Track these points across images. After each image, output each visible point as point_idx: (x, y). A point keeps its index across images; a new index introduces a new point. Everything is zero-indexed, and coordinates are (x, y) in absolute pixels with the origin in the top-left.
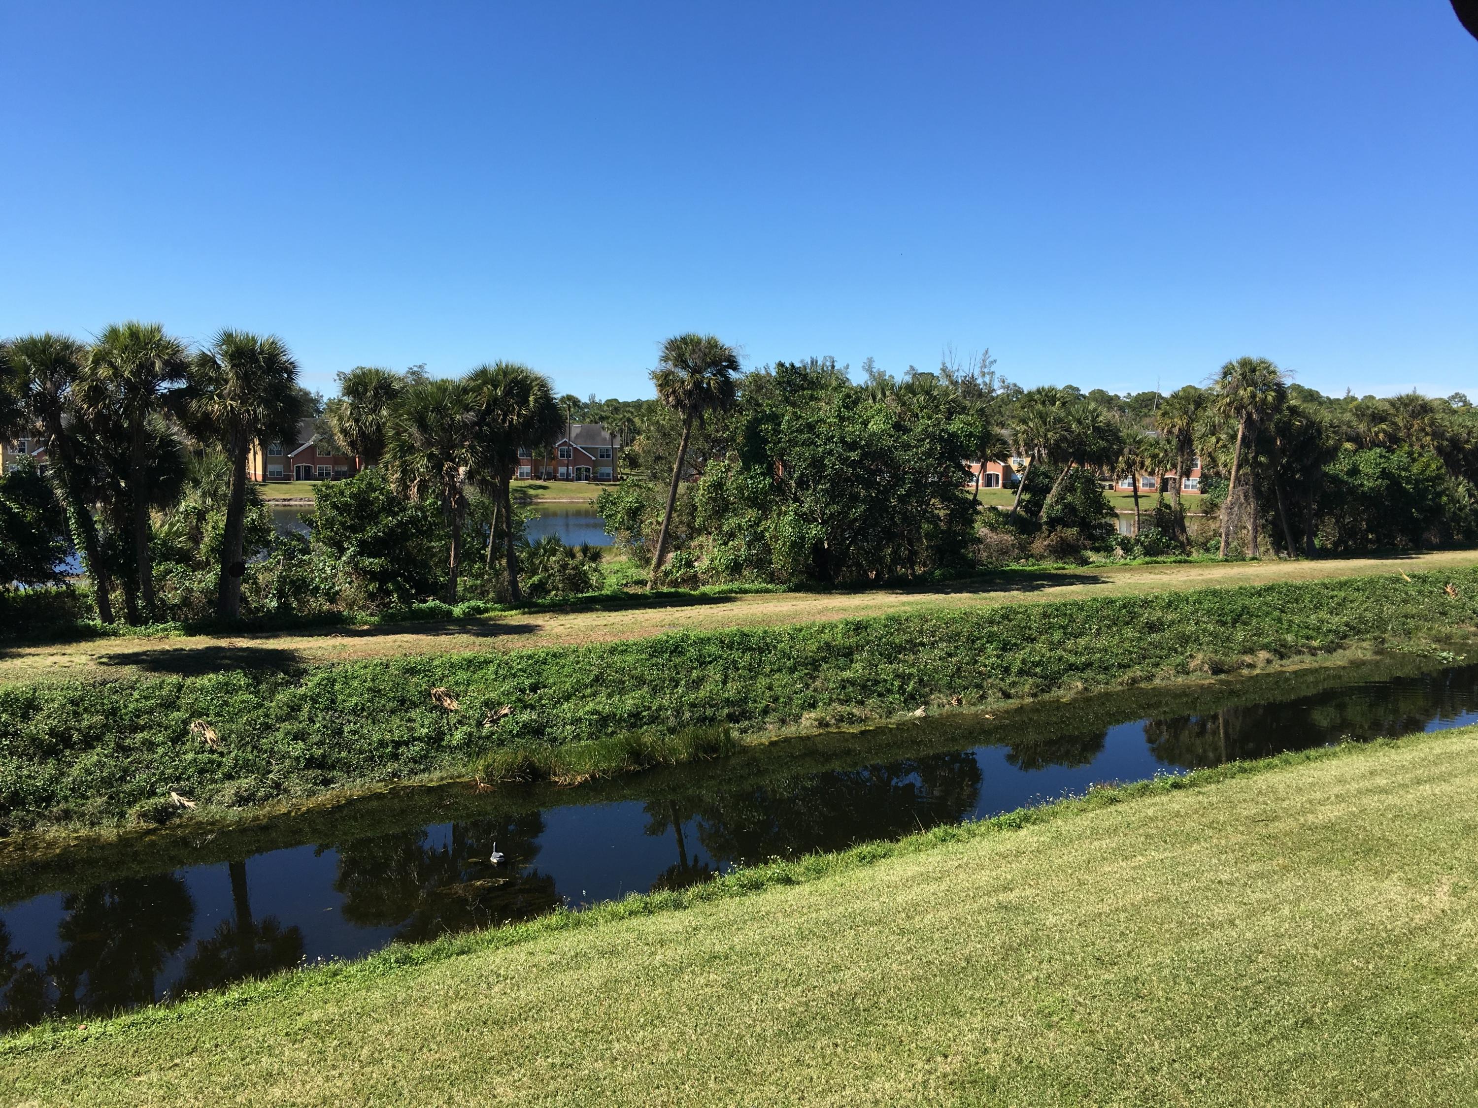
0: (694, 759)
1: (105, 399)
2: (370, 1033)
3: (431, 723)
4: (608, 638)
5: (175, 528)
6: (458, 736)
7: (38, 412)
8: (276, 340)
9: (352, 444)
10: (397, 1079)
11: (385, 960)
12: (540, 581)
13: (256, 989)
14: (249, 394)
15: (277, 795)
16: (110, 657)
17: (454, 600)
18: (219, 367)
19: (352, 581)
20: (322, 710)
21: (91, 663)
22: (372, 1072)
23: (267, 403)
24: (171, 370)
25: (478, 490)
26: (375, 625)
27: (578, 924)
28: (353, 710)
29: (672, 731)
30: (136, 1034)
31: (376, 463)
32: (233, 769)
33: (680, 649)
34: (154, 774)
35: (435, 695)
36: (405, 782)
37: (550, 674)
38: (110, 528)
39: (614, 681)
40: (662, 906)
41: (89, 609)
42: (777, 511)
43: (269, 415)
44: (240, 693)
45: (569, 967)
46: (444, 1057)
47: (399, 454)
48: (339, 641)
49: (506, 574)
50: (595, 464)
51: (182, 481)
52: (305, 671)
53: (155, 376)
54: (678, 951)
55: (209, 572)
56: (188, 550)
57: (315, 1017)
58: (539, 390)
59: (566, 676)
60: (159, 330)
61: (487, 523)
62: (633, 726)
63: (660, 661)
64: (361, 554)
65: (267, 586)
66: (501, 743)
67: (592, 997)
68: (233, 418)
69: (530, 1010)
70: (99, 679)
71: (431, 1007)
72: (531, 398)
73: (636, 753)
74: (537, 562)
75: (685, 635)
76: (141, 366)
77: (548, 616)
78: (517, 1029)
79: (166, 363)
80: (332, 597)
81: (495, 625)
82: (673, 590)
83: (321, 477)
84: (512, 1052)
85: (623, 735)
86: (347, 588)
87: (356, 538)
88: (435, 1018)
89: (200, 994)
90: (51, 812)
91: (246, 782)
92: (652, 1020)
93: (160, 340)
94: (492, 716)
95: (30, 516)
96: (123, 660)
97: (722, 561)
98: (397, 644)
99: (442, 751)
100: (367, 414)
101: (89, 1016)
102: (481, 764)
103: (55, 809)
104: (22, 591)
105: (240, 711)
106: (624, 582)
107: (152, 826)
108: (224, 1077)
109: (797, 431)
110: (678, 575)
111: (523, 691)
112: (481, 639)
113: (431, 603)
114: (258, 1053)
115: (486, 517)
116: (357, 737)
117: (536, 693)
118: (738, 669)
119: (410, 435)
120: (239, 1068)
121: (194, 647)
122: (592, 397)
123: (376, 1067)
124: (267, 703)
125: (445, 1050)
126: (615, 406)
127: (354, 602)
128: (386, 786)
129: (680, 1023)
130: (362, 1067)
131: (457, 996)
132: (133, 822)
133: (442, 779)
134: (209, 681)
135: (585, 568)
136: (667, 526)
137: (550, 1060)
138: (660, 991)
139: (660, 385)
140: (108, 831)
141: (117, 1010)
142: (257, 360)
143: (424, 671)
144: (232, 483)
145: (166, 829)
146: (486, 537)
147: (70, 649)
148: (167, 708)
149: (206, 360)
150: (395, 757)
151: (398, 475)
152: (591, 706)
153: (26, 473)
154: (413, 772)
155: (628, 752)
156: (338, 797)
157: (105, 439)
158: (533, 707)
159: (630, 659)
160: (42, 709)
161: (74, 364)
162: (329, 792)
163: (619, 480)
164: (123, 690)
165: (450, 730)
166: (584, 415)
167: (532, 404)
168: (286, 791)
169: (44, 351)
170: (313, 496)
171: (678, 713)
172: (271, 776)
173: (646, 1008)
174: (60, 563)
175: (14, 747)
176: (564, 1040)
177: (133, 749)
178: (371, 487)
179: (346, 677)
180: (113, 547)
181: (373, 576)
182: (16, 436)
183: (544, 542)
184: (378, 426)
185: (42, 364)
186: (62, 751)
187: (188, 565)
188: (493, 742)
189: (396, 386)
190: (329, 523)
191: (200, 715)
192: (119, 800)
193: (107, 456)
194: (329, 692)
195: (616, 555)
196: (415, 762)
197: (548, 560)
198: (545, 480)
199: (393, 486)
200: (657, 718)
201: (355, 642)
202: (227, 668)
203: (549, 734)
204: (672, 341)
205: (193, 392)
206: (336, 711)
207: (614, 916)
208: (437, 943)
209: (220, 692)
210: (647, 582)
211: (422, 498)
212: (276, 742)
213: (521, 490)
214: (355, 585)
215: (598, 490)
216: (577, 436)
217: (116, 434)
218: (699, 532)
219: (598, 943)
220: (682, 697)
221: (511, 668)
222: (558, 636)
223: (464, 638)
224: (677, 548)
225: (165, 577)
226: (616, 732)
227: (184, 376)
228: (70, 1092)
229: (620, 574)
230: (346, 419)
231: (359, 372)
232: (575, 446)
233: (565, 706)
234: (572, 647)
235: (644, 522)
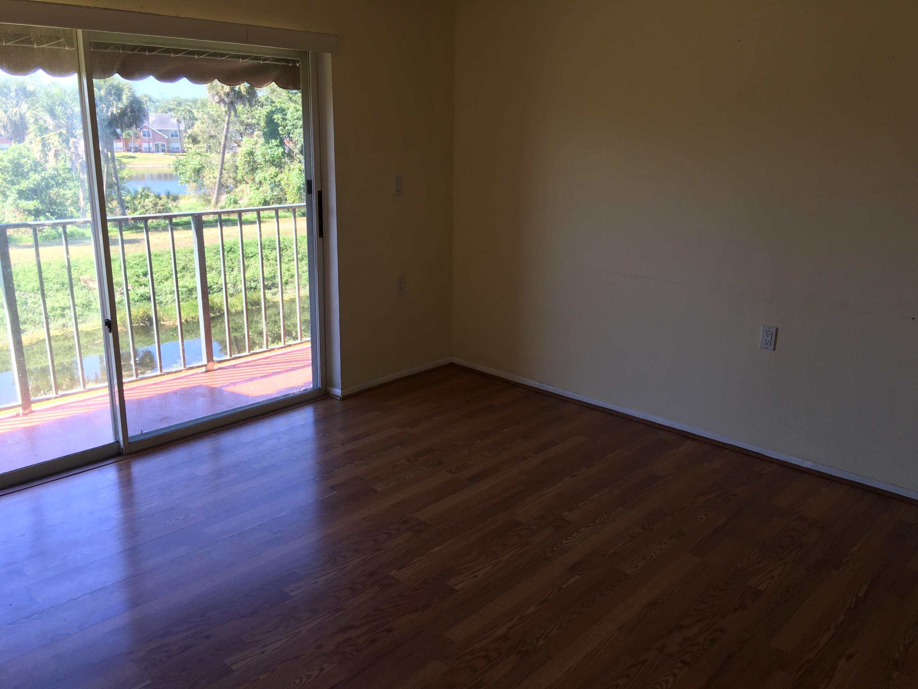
4: (189, 245)
12: (140, 214)
19: (16, 216)
28: (32, 290)
29: (231, 295)
31: (22, 140)
33: (233, 250)
35: (83, 280)
36: (71, 329)
42: (288, 169)
47: (38, 133)
49: (118, 209)
50: (168, 141)
58: (129, 91)
59: (164, 267)
64: (20, 198)
72: (124, 97)
73: (211, 307)
74: (137, 203)
75: (235, 241)
81: (115, 239)
82: (227, 217)
87: (15, 188)
94: (121, 291)
97: (256, 199)
98: (53, 252)
99: (92, 312)
100: (12, 107)
109: (297, 119)
111: (138, 276)
116: (37, 305)
118: (269, 260)
119: (45, 121)
122: (161, 95)
126: (178, 101)
128: (59, 332)
133: (94, 326)
135: (169, 205)
136: (220, 178)
143: (74, 266)
150: (63, 316)
151: (39, 147)
156: (31, 339)
158: (145, 285)
163: (186, 152)
166: (157, 108)
167: (125, 100)
171: (235, 285)
178: (21, 155)
179: (24, 271)
181: (29, 212)
183: (140, 190)
184: (21, 115)
195: (189, 198)
197: (144, 201)
198: (133, 152)
199: (36, 154)
201: (26, 252)
206: (21, 291)
211: (57, 162)
213: (121, 159)
214: (18, 218)
215: (172, 158)
216: (154, 122)
218: (240, 182)
220: (236, 276)
221: (129, 263)
222: (157, 244)
224: (228, 192)
232: (152, 129)
233: (166, 283)
234: (166, 250)
235: (205, 177)
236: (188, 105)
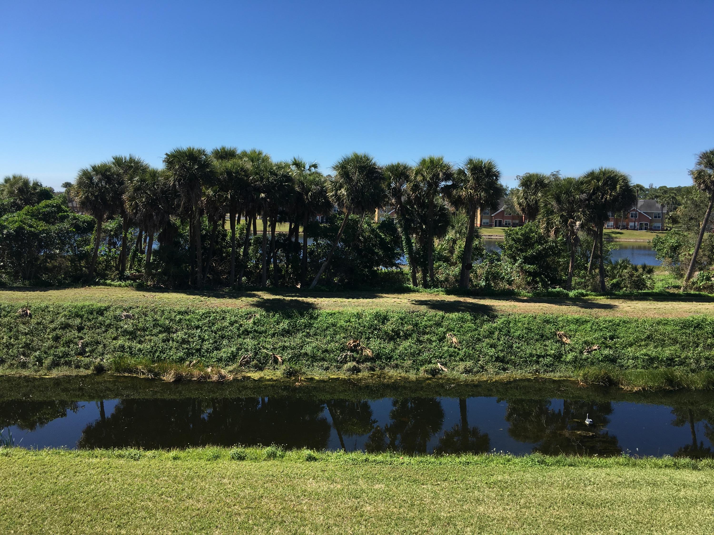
0: (707, 388)
1: (419, 190)
2: (525, 493)
3: (556, 348)
4: (656, 316)
5: (443, 247)
6: (570, 357)
7: (394, 195)
8: (491, 161)
9: (523, 210)
10: (538, 518)
11: (532, 459)
12: (617, 282)
13: (473, 459)
14: (478, 187)
15: (482, 372)
16: (416, 301)
17: (570, 288)
18: (466, 175)
19: (520, 276)
20: (504, 335)
21: (409, 303)
22: (525, 512)
23: (486, 191)
24: (446, 177)
25: (585, 233)
26: (530, 298)
27: (634, 465)
28: (518, 337)
29: (693, 371)
30: (422, 466)
31: (534, 219)
32: (464, 356)
33: (700, 326)
34: (431, 354)
35: (558, 335)
36: (542, 375)
37: (621, 331)
38: (418, 245)
39: (659, 339)
40: (685, 466)
41: (408, 280)
43: (486, 196)
44: (468, 323)
45: (629, 487)
46: (561, 514)
47: (546, 215)
48: (513, 303)
49: (598, 277)
50: (651, 221)
51: (447, 226)
52: (497, 316)
53: (439, 180)
54: (694, 493)
55: (456, 267)
56: (448, 257)
57: (499, 478)
58: (623, 182)
59: (631, 334)
60: (442, 159)
61: (589, 251)
62: (669, 365)
63: (688, 331)
64: (525, 263)
65: (481, 275)
66: (592, 364)
67: (642, 505)
68: (471, 198)
69: (607, 503)
70: (411, 310)
71: (555, 489)
72: (618, 186)
73: (670, 380)
74: (616, 272)
75: (704, 318)
76: (434, 175)
77: (621, 301)
78: (599, 511)
79: (444, 174)
80: (510, 283)
81: (591, 303)
82: (697, 293)
83: (507, 225)
84: (596, 522)
85: (663, 369)
86: (517, 278)
87: (523, 255)
88: (557, 494)
89: (449, 455)
90: (391, 364)
91: (469, 364)
92: (677, 526)
93: (442, 164)
94: (588, 349)
95: (388, 239)
96: (421, 303)
98: (540, 307)
99: (561, 363)
100: (531, 195)
101: (404, 454)
102: (581, 373)
103: (392, 363)
104: (383, 271)
105: (467, 331)
106: (667, 286)
107: (430, 376)
108: (458, 495)
110: (701, 284)
111: (605, 338)
112: (584, 310)
113: (558, 289)
114: (473, 488)
115: (588, 248)
116: (519, 350)
117: (613, 340)
119: (552, 206)
120: (465, 493)
121: (449, 300)
122: (651, 185)
123: (527, 510)
124: (479, 329)
125: (562, 511)
126: (665, 190)
127: (520, 286)
128: (533, 376)
129: (694, 531)
130: (521, 508)
131: (568, 486)
132: (422, 374)
133: (561, 377)
134: (455, 316)
135: (643, 277)
136: (695, 257)
137: (617, 531)
138: (682, 511)
139: (696, 178)
140: (412, 376)
141: (415, 454)
142: (483, 171)
143: (553, 322)
144: (468, 227)
145: (435, 379)
146: (588, 258)
147: (401, 296)
148: (437, 326)
149: (461, 172)
150: (537, 362)
151: (545, 225)
152: (644, 351)
153: (387, 221)
154: (545, 371)
155: (665, 379)
156: (510, 377)
157: (418, 207)
158: (611, 348)
159: (669, 328)
160: (389, 320)
161: (408, 175)
162: (506, 374)
163: (665, 230)
164: (420, 315)
165: (566, 353)
166: (646, 195)
167: (618, 189)
168: (486, 370)
169: (397, 170)
170: (504, 234)
171: (698, 362)
172: (480, 362)
173: (673, 518)
174: (398, 259)
175: (379, 335)
176: (625, 523)
177: (423, 342)
178: (531, 231)
179: (515, 321)
180: (419, 254)
181: (530, 274)
182: (385, 206)
183: (620, 262)
184: (536, 201)
185: (396, 175)
186: (396, 339)
187: (448, 264)
188: (588, 363)
189: (546, 182)
190: (510, 248)
191: (451, 330)
192: (417, 363)
193: (418, 214)
194: (507, 327)
195: (662, 271)
196: (547, 366)
197: (622, 271)
198: (621, 229)
199: (542, 230)
200: (684, 363)
201: (520, 305)
202: (463, 311)
203: (619, 363)
204: (704, 154)
205: (454, 186)
206: (510, 336)
207: (656, 465)
208: (559, 458)
209: (459, 321)
210: (681, 287)
211: (557, 237)
212: (483, 347)
213: (608, 235)
214: (521, 277)
215: (652, 235)
216: (641, 206)
217: (422, 205)
219: (646, 478)
220: (700, 353)
221: (600, 326)
222: (627, 312)
223: (575, 308)
224: (701, 269)
225: (438, 268)
226: (658, 367)
227: (451, 179)
228: (396, 485)
229: (664, 282)
230: (521, 198)
231: (528, 175)
232: (640, 211)
233: (629, 349)
234: (635, 318)
235: (681, 253)
236: (673, 193)
